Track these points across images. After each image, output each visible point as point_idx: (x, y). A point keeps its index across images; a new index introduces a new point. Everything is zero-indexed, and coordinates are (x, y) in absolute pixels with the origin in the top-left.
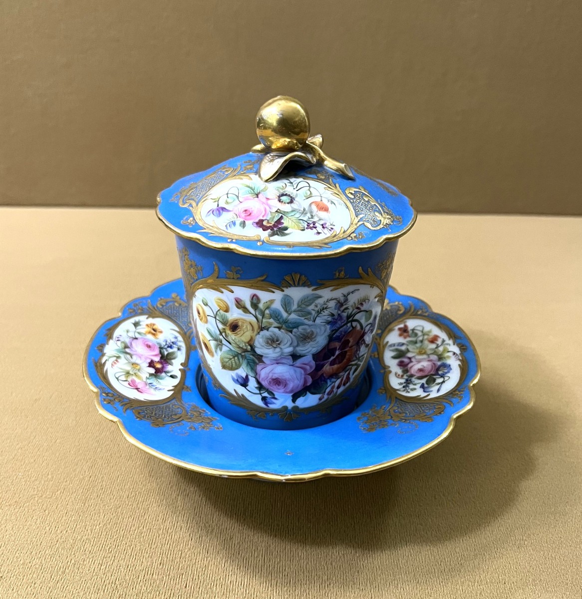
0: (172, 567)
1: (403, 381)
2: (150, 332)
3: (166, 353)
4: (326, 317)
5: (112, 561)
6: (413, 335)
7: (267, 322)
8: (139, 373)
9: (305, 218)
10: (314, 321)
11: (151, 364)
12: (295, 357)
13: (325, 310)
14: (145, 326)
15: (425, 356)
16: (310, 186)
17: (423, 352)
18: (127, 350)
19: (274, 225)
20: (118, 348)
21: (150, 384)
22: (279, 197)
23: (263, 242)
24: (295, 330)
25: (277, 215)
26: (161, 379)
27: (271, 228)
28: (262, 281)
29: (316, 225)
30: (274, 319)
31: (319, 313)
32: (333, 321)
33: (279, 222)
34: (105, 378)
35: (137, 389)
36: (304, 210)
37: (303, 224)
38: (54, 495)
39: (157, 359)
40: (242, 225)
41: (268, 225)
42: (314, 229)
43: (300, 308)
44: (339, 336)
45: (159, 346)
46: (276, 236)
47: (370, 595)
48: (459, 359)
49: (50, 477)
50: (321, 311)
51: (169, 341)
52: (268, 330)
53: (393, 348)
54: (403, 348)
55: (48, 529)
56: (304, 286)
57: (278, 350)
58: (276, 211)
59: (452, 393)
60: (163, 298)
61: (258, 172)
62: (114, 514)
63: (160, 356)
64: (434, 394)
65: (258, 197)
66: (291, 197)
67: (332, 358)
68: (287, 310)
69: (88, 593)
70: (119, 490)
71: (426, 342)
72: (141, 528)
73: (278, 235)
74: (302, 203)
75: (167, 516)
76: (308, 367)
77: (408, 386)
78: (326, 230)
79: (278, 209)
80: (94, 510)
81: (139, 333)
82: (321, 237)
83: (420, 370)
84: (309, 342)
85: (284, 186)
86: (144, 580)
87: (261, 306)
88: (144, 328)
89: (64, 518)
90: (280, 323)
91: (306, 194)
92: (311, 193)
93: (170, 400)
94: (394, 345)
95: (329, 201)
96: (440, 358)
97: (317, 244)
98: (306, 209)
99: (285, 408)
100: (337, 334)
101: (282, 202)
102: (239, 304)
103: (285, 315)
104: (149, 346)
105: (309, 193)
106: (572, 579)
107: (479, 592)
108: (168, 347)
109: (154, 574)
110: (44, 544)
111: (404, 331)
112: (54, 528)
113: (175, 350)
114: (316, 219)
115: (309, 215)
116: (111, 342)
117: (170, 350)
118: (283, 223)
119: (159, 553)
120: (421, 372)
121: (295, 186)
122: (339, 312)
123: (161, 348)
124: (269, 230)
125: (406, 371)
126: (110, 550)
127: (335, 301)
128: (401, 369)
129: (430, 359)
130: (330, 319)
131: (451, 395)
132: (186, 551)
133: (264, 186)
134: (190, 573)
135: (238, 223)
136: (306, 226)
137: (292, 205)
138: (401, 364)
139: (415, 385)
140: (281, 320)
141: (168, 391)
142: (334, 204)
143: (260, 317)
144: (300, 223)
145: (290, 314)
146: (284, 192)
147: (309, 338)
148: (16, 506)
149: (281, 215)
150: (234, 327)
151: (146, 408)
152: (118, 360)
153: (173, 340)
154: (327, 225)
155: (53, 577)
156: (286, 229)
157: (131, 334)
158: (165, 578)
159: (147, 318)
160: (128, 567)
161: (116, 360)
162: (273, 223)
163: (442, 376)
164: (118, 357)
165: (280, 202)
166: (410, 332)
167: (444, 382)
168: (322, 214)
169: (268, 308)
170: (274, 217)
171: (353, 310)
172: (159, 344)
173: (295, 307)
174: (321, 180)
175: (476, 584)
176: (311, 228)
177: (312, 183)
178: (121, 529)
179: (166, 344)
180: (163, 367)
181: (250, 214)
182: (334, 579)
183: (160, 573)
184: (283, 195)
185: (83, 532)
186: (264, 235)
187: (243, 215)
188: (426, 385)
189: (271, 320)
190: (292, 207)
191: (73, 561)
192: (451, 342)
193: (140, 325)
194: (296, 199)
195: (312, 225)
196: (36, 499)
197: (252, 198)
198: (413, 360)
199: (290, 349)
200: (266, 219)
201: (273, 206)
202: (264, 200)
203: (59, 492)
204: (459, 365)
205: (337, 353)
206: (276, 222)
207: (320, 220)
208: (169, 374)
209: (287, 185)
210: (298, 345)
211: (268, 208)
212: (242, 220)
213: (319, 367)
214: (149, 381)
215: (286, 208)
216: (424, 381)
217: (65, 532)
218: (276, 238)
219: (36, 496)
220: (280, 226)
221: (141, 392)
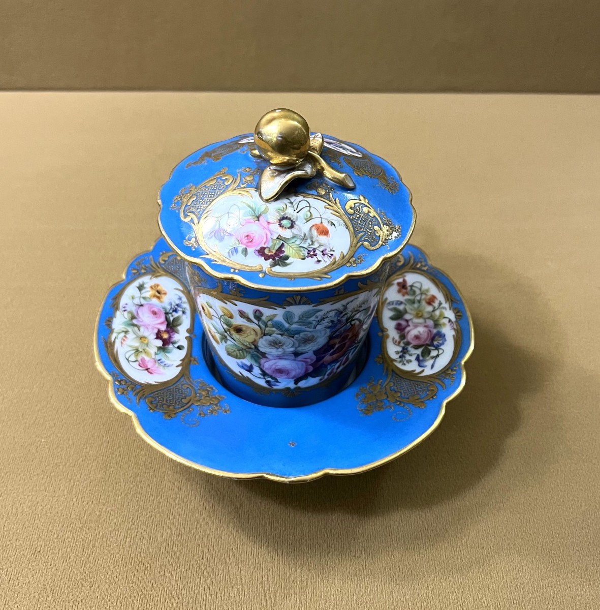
0: (189, 539)
1: (399, 349)
2: (155, 296)
3: (171, 319)
4: (326, 324)
5: (135, 533)
6: (411, 293)
7: (270, 330)
8: (147, 349)
9: (306, 245)
10: (315, 328)
11: (159, 336)
12: (296, 354)
13: (325, 319)
14: (149, 289)
15: (421, 321)
16: (310, 207)
17: (420, 315)
18: (135, 321)
19: (275, 253)
20: (125, 320)
21: (159, 360)
22: (280, 220)
23: (265, 273)
24: (296, 336)
25: (278, 241)
26: (169, 352)
27: (272, 257)
28: (265, 300)
29: (317, 252)
30: (276, 328)
31: (319, 322)
32: (333, 325)
33: (280, 250)
34: (116, 360)
35: (147, 369)
36: (305, 235)
37: (304, 252)
38: (76, 463)
39: (163, 328)
40: (244, 252)
41: (270, 254)
42: (315, 257)
43: (300, 320)
44: (338, 335)
45: (164, 312)
46: (278, 266)
47: (365, 563)
48: (454, 329)
49: (71, 442)
50: (321, 320)
51: (173, 304)
52: (270, 335)
53: (391, 307)
54: (401, 307)
55: (75, 500)
56: (305, 304)
57: (280, 350)
58: (278, 238)
59: (444, 372)
60: (164, 252)
61: (258, 188)
62: (133, 483)
63: (166, 323)
64: (428, 372)
65: (259, 220)
66: (292, 221)
67: (332, 351)
68: (289, 322)
69: (117, 567)
70: (136, 456)
71: (424, 303)
72: (159, 497)
73: (280, 265)
74: (303, 227)
75: (182, 484)
76: (309, 360)
77: (404, 357)
78: (326, 258)
79: (279, 235)
80: (115, 479)
81: (144, 298)
82: (322, 265)
83: (417, 337)
84: (310, 343)
85: (285, 207)
86: (166, 552)
87: (264, 318)
88: (149, 291)
89: (89, 489)
90: (282, 331)
91: (307, 216)
92: (311, 215)
93: (179, 378)
94: (392, 303)
95: (328, 222)
96: (437, 324)
97: (317, 275)
98: (307, 235)
99: (288, 389)
100: (337, 333)
101: (283, 227)
102: (242, 314)
103: (287, 325)
104: (155, 313)
105: (309, 214)
106: (542, 542)
107: (460, 557)
108: (173, 311)
109: (174, 546)
110: (73, 516)
111: (403, 286)
112: (81, 499)
113: (180, 313)
114: (316, 245)
115: (309, 241)
116: (118, 313)
117: (175, 315)
118: (284, 252)
119: (177, 524)
120: (417, 340)
121: (295, 207)
122: (339, 318)
123: (166, 313)
124: (271, 260)
125: (403, 337)
126: (133, 521)
127: (335, 311)
128: (398, 333)
129: (426, 325)
130: (330, 325)
131: (443, 375)
132: (201, 520)
133: (265, 206)
134: (206, 544)
135: (240, 249)
136: (307, 255)
137: (293, 230)
138: (399, 328)
139: (411, 355)
140: (283, 329)
141: (177, 366)
142: (334, 225)
143: (263, 326)
144: (301, 251)
145: (292, 325)
146: (285, 214)
147: (310, 340)
148: (44, 476)
149: (282, 242)
150: (239, 330)
151: (157, 394)
152: (127, 336)
153: (178, 302)
154: (327, 251)
155: (85, 550)
156: (287, 258)
157: (137, 301)
158: (184, 549)
159: (151, 279)
160: (150, 539)
161: (125, 336)
162: (274, 251)
163: (437, 348)
164: (126, 332)
165: (281, 226)
166: (409, 288)
167: (438, 356)
168: (323, 239)
169: (270, 320)
170: (275, 245)
171: (352, 313)
172: (164, 308)
173: (296, 319)
174: (321, 196)
175: (458, 549)
176: (312, 256)
177: (312, 201)
178: (141, 499)
179: (171, 308)
180: (170, 337)
181: (251, 241)
182: (333, 546)
183: (179, 545)
184: (283, 218)
185: (107, 503)
186: (266, 265)
187: (245, 241)
188: (421, 358)
189: (274, 329)
190: (293, 233)
191: (101, 534)
192: (446, 305)
193: (144, 288)
194: (297, 223)
195: (312, 253)
196: (61, 467)
197: (252, 221)
198: (410, 323)
199: (293, 349)
200: (267, 247)
201: (274, 231)
202: (265, 224)
203: (81, 459)
204: (453, 336)
205: (337, 346)
206: (277, 250)
207: (320, 245)
208: (176, 345)
209: (287, 206)
210: (299, 346)
211: (269, 234)
212: (244, 247)
213: (318, 360)
214: (158, 357)
215: (287, 234)
216: (419, 351)
217: (91, 503)
218: (278, 269)
219: (61, 464)
220: (281, 255)
221: (151, 373)
